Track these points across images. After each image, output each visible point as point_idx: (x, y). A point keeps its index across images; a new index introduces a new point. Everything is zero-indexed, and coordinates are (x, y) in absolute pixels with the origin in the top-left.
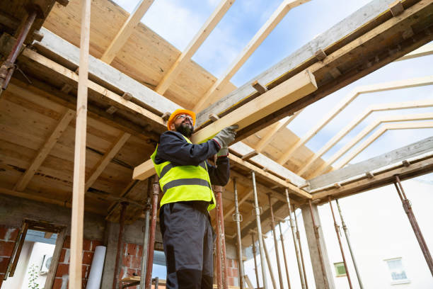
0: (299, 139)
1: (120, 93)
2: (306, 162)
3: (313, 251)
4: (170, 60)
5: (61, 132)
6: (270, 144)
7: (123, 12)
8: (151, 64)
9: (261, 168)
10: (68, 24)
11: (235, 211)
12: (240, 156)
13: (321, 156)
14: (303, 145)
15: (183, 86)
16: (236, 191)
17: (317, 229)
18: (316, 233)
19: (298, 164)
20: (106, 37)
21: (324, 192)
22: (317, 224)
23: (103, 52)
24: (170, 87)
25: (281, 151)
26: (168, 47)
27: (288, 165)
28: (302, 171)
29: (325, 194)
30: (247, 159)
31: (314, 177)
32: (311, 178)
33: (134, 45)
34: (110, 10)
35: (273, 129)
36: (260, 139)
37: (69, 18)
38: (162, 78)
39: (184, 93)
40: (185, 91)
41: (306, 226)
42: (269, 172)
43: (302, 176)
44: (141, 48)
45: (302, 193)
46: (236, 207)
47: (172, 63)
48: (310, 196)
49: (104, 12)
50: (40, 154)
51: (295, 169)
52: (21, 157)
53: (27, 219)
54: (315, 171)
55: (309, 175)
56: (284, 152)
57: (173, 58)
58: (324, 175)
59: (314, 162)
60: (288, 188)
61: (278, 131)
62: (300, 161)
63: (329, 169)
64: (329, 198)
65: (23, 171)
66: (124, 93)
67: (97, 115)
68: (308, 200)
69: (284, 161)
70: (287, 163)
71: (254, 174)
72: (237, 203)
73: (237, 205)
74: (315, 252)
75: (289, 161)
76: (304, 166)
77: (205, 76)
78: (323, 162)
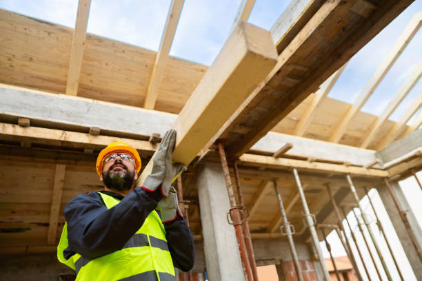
0: (350, 106)
1: (86, 131)
2: (369, 129)
3: (406, 244)
4: (146, 66)
5: (62, 181)
6: (312, 123)
7: (64, 30)
8: (127, 79)
9: (305, 159)
10: (12, 66)
11: (283, 223)
12: (270, 155)
13: (388, 116)
14: (358, 110)
15: (175, 91)
16: (279, 196)
17: (405, 215)
18: (405, 221)
19: (358, 134)
20: (61, 66)
21: (404, 164)
22: (404, 208)
23: (65, 83)
24: (159, 96)
25: (330, 126)
26: (137, 52)
27: (344, 140)
28: (368, 141)
29: (406, 167)
30: (282, 155)
31: (386, 146)
32: (381, 148)
33: (96, 63)
34: (49, 34)
35: (310, 104)
36: (298, 121)
37: (10, 60)
38: (147, 90)
39: (180, 98)
40: (179, 95)
41: (389, 211)
42: (318, 161)
43: (368, 148)
44: (107, 64)
45: (373, 173)
46: (283, 216)
47: (149, 68)
48: (385, 174)
49: (44, 38)
50: (53, 207)
51: (356, 142)
52: (38, 213)
53: (62, 274)
54: (384, 137)
55: (378, 143)
56: (335, 127)
57: (148, 62)
58: (398, 142)
59: (381, 127)
60: (349, 174)
61: (317, 106)
62: (360, 130)
63: (405, 129)
64: (413, 171)
65: (47, 225)
66: (89, 128)
67: (73, 162)
68: (383, 179)
69: (338, 136)
70: (343, 138)
71: (295, 172)
72: (283, 211)
73: (284, 213)
74: (409, 244)
75: (345, 135)
76: (368, 135)
77: (198, 70)
78: (393, 124)
